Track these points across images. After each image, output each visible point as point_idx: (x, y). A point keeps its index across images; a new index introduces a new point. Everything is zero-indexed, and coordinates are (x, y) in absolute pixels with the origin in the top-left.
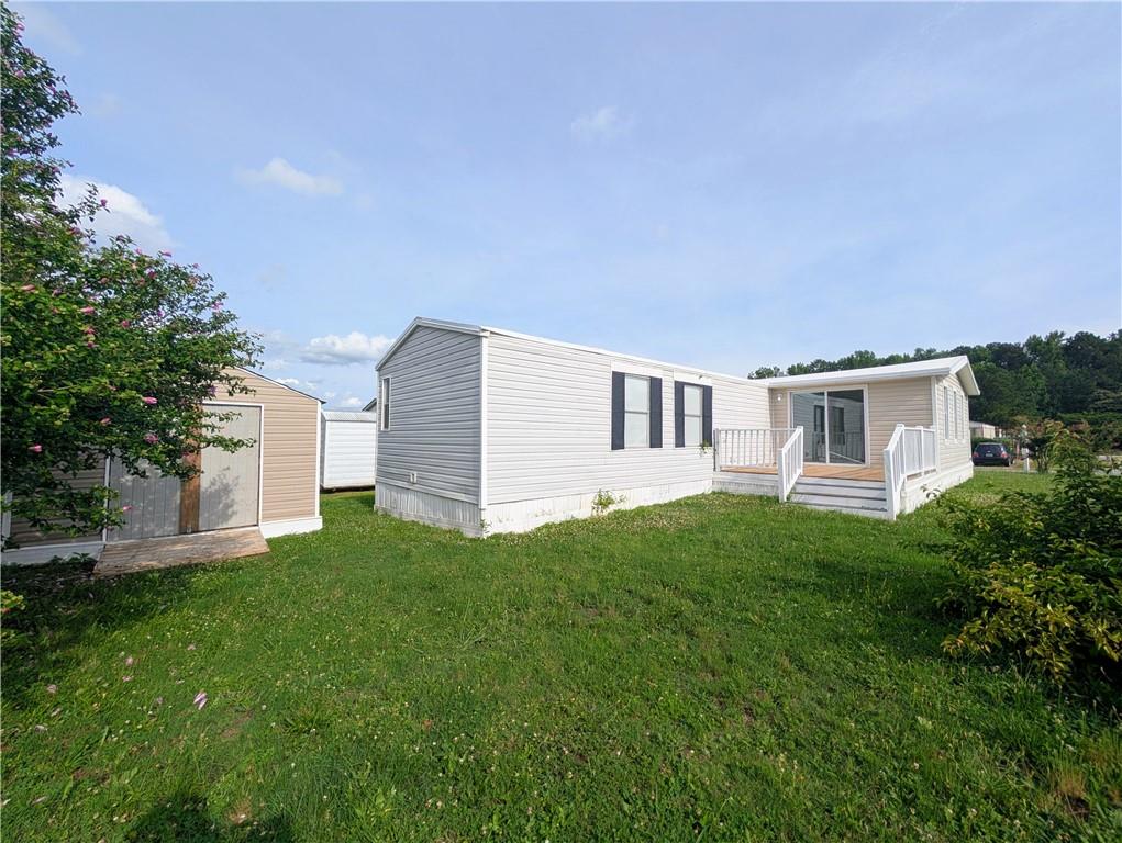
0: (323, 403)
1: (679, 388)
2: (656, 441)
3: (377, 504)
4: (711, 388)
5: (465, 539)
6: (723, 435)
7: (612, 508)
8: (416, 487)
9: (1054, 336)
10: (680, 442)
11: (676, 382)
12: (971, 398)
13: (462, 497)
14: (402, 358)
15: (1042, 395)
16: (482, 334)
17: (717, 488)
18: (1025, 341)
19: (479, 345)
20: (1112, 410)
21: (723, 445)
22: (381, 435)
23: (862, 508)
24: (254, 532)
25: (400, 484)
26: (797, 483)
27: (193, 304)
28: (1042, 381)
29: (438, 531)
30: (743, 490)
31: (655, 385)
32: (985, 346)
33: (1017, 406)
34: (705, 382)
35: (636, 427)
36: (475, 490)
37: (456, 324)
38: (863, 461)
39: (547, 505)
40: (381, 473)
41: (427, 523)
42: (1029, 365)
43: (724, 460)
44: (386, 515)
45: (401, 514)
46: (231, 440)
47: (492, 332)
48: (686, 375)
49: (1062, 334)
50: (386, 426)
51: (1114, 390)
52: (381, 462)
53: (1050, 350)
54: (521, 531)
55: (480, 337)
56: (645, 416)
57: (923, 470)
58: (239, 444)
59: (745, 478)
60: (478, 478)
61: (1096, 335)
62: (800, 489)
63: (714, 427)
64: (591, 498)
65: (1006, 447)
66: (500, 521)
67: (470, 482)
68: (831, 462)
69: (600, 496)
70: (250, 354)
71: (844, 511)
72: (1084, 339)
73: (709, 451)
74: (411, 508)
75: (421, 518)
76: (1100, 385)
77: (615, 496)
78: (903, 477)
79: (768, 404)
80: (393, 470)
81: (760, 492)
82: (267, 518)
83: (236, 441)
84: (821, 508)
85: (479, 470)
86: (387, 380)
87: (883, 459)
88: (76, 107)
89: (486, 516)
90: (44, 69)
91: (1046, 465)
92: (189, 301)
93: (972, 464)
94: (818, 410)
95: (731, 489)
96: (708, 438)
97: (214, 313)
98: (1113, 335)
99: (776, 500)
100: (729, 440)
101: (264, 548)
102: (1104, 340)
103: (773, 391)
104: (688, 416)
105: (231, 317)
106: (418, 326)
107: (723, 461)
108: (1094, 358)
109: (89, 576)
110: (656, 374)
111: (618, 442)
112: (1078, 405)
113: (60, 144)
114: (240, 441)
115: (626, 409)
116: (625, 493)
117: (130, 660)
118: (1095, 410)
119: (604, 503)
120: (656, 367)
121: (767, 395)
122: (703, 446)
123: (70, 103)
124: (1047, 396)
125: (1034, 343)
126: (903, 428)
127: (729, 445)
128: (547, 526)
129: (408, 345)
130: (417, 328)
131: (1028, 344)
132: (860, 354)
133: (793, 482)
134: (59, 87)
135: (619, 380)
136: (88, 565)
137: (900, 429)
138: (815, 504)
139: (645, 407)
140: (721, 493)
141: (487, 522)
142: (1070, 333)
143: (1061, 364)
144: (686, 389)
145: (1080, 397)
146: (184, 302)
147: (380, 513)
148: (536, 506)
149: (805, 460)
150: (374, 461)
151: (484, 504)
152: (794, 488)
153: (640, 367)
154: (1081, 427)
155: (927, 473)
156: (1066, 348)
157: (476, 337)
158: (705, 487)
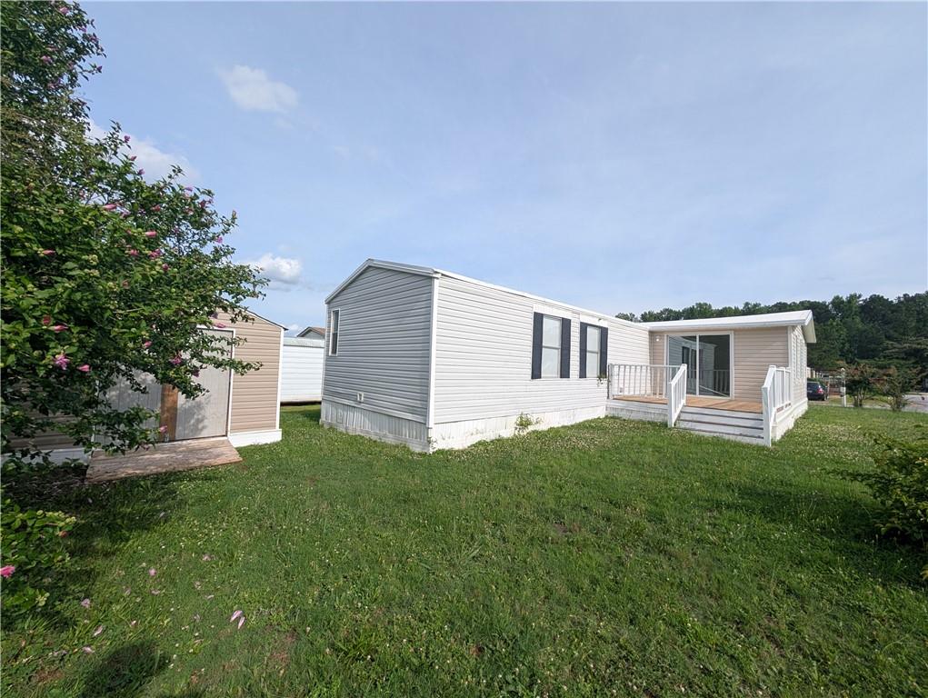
0: (285, 329)
1: (584, 327)
2: (565, 373)
3: (323, 418)
4: (607, 329)
5: (412, 453)
6: (616, 369)
7: (531, 428)
8: (362, 406)
9: (853, 298)
10: (583, 374)
11: (581, 323)
12: (809, 345)
13: (409, 416)
14: (350, 294)
15: (843, 344)
16: (434, 275)
17: (611, 413)
18: (831, 300)
19: (431, 285)
20: (897, 358)
21: (616, 378)
22: (328, 358)
23: (741, 435)
24: (223, 442)
25: (346, 402)
26: (681, 412)
27: (196, 237)
28: (844, 332)
29: (384, 445)
30: (634, 416)
31: (566, 324)
32: (798, 302)
33: (825, 352)
34: (603, 324)
35: (551, 360)
36: (424, 411)
37: (411, 267)
38: (728, 394)
39: (480, 425)
40: (326, 391)
41: (374, 438)
42: (834, 319)
43: (616, 389)
44: (332, 428)
45: (346, 428)
46: (240, 363)
47: (443, 275)
48: (591, 318)
49: (860, 296)
50: (334, 351)
51: (898, 342)
52: (327, 383)
53: (850, 308)
54: (461, 448)
55: (432, 278)
56: (556, 351)
57: (784, 405)
58: (249, 366)
59: (634, 406)
60: (426, 400)
61: (885, 298)
62: (684, 416)
63: (609, 362)
64: (514, 420)
65: (822, 385)
66: (444, 439)
67: (418, 403)
68: (700, 394)
69: (521, 418)
70: (255, 286)
71: (727, 437)
72: (876, 300)
73: (605, 381)
74: (357, 424)
75: (368, 432)
76: (889, 338)
77: (533, 418)
78: (774, 410)
79: (648, 344)
80: (341, 390)
81: (649, 418)
82: (235, 429)
83: (245, 364)
84: (707, 434)
85: (428, 394)
86: (336, 313)
87: (761, 394)
88: (102, 50)
89: (433, 434)
90: (76, 12)
91: (861, 401)
92: (194, 234)
93: (807, 399)
94: (685, 351)
95: (624, 415)
96: (604, 371)
97: (215, 247)
98: (899, 298)
99: (665, 425)
100: (621, 374)
101: (236, 457)
102: (892, 302)
103: (652, 333)
104: (591, 352)
105: (228, 252)
106: (370, 267)
107: (615, 391)
108: (884, 315)
109: (82, 481)
110: (567, 315)
111: (536, 373)
112: (871, 353)
113: (79, 86)
114: (248, 364)
115: (544, 344)
116: (541, 416)
117: (152, 572)
118: (884, 357)
119: (524, 424)
120: (567, 310)
121: (648, 336)
122: (600, 378)
123: (97, 45)
124: (847, 345)
125: (837, 302)
126: (775, 369)
127: (621, 377)
128: (480, 443)
129: (357, 283)
130: (369, 268)
131: (833, 303)
132: (700, 305)
133: (678, 411)
134: (89, 30)
135: (538, 319)
136: (80, 470)
137: (772, 370)
138: (700, 430)
139: (557, 344)
140: (613, 417)
141: (433, 439)
142: (866, 296)
143: (858, 319)
144: (589, 329)
145: (873, 346)
146: (190, 235)
147: (326, 427)
148: (470, 426)
149: (687, 393)
150: (320, 381)
151: (431, 424)
152: (679, 417)
153: (555, 309)
154: (891, 372)
155: (786, 406)
156: (862, 307)
157: (429, 279)
158: (600, 413)
